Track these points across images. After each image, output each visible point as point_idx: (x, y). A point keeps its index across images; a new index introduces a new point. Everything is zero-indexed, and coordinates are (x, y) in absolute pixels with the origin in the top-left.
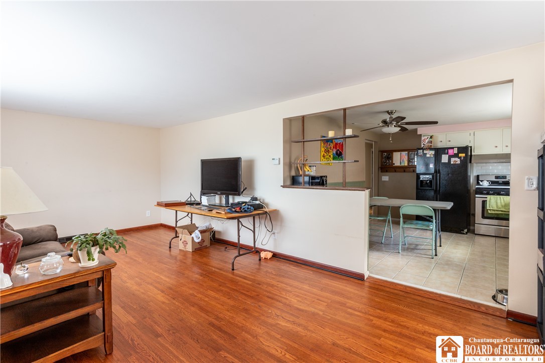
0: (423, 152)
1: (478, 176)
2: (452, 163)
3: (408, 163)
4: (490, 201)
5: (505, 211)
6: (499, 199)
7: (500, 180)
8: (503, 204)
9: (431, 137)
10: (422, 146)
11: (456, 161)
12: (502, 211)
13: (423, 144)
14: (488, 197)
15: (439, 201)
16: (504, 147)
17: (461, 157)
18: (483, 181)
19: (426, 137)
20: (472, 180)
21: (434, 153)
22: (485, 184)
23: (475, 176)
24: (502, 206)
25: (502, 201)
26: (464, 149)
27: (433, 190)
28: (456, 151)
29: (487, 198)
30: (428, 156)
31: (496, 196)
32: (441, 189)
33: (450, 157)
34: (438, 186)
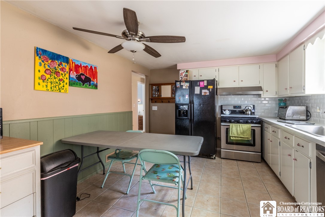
0: (180, 84)
1: (221, 106)
2: (203, 94)
3: (172, 95)
4: (232, 129)
5: (243, 138)
6: (238, 126)
7: (237, 110)
8: (242, 131)
9: (187, 71)
10: (180, 79)
11: (206, 92)
12: (241, 137)
13: (181, 78)
14: (231, 125)
15: (194, 136)
16: (240, 82)
17: (210, 89)
18: (226, 110)
19: (183, 71)
20: (218, 110)
21: (188, 85)
22: (227, 113)
23: (219, 106)
24: (241, 133)
25: (241, 129)
26: (212, 82)
27: (189, 119)
28: (206, 84)
29: (229, 125)
30: (184, 87)
31: (236, 124)
32: (195, 118)
33: (201, 89)
34: (192, 115)
